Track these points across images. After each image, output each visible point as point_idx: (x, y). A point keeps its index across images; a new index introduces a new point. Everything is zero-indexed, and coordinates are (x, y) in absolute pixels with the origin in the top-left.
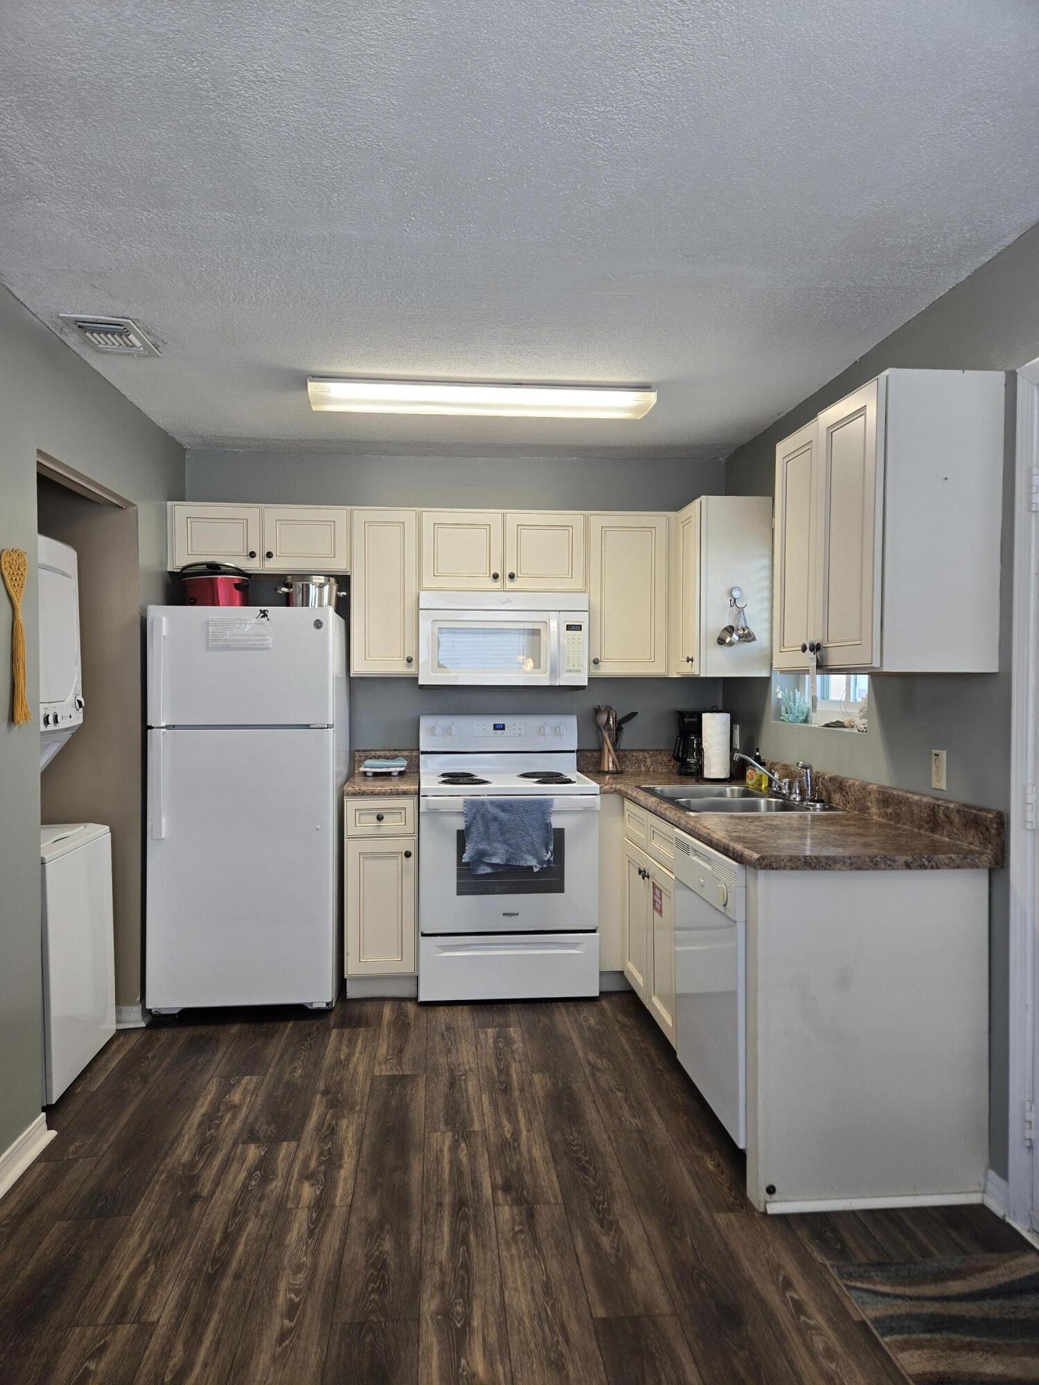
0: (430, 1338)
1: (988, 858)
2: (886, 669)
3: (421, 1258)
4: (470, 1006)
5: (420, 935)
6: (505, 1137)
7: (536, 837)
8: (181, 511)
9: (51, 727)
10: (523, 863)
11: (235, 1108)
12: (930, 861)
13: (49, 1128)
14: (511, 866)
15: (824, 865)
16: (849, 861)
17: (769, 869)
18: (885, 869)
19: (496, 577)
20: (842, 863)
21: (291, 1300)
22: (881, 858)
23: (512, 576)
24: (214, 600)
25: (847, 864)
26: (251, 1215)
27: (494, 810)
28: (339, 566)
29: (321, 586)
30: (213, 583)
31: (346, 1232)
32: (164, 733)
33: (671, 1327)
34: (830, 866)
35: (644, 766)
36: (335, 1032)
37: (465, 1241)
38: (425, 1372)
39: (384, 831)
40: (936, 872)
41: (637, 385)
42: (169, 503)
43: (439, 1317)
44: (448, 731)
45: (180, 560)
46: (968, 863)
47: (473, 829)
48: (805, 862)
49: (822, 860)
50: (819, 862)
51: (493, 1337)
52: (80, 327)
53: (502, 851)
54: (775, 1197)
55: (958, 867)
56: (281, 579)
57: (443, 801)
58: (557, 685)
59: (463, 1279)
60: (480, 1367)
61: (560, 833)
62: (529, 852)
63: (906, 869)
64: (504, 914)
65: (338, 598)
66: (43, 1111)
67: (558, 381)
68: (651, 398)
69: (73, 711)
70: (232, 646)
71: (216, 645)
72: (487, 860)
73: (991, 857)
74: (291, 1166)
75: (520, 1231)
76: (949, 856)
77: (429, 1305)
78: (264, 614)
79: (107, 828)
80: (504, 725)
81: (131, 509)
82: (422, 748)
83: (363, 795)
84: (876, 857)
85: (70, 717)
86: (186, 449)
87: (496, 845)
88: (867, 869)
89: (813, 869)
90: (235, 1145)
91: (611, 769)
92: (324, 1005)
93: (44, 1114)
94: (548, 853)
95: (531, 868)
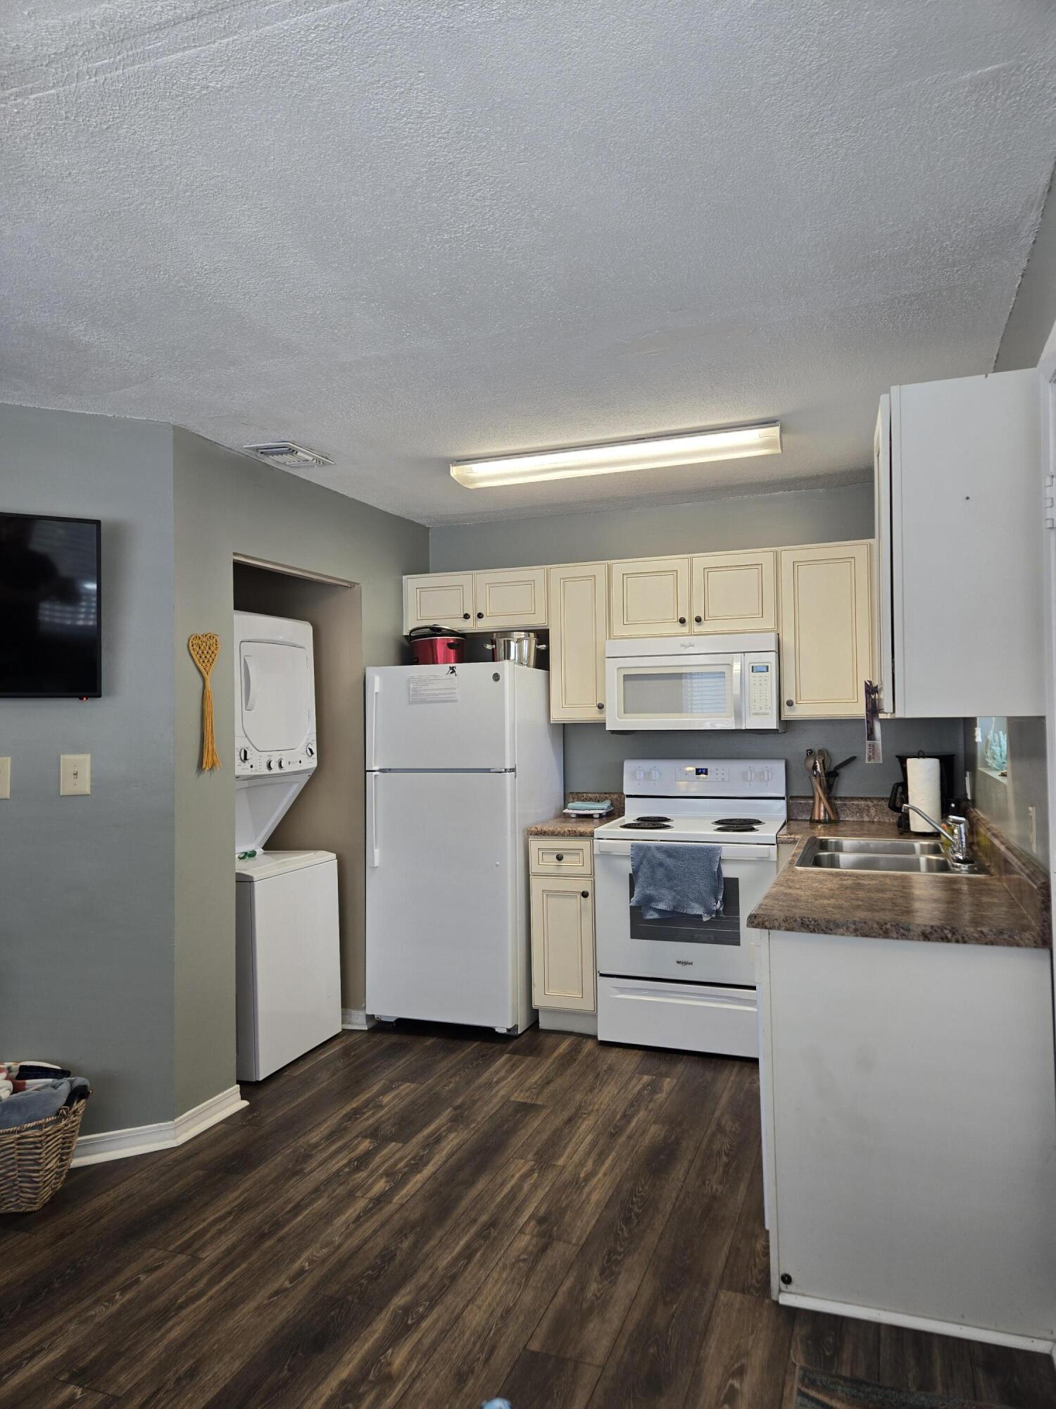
0: (380, 1326)
1: (1033, 936)
2: (898, 715)
3: (423, 1261)
4: (646, 1052)
5: (598, 974)
6: (579, 1175)
7: (703, 885)
8: (412, 583)
9: (276, 769)
10: (690, 911)
11: (381, 1107)
12: (953, 934)
13: (242, 1098)
14: (678, 913)
15: (824, 928)
16: (854, 927)
17: (762, 928)
18: (897, 938)
19: (682, 621)
20: (845, 928)
21: (303, 1267)
22: (891, 925)
23: (698, 620)
24: (433, 659)
25: (851, 930)
26: (326, 1195)
27: (660, 856)
28: (538, 621)
29: (519, 641)
30: (433, 644)
31: (383, 1225)
32: (376, 776)
33: (588, 1376)
34: (831, 930)
35: (867, 815)
36: (506, 1056)
37: (469, 1258)
38: (354, 1350)
39: (564, 871)
40: (961, 946)
41: (761, 421)
42: (404, 577)
43: (401, 1311)
44: (648, 775)
45: (410, 624)
46: (1005, 939)
47: (640, 874)
48: (802, 923)
49: (821, 923)
50: (818, 924)
51: (427, 1341)
52: (262, 453)
53: (670, 898)
54: (791, 1287)
55: (992, 943)
56: (488, 637)
57: (616, 844)
58: (744, 728)
59: (444, 1285)
60: (398, 1362)
61: (735, 881)
62: (697, 901)
63: (924, 940)
64: (678, 962)
65: (538, 651)
66: (237, 1084)
67: (696, 428)
68: (774, 431)
69: (304, 758)
70: (428, 700)
71: (416, 698)
72: (653, 905)
73: (1036, 935)
74: (383, 1163)
75: (524, 1260)
76: (979, 929)
77: (400, 1300)
78: (453, 670)
79: (334, 856)
80: (706, 770)
81: (356, 586)
82: (626, 793)
83: (544, 835)
84: (886, 924)
85: (300, 762)
86: (429, 528)
87: (664, 891)
88: (875, 937)
89: (811, 932)
90: (357, 1137)
91: (822, 818)
92: (504, 1031)
93: (238, 1086)
94: (717, 903)
95: (700, 916)
